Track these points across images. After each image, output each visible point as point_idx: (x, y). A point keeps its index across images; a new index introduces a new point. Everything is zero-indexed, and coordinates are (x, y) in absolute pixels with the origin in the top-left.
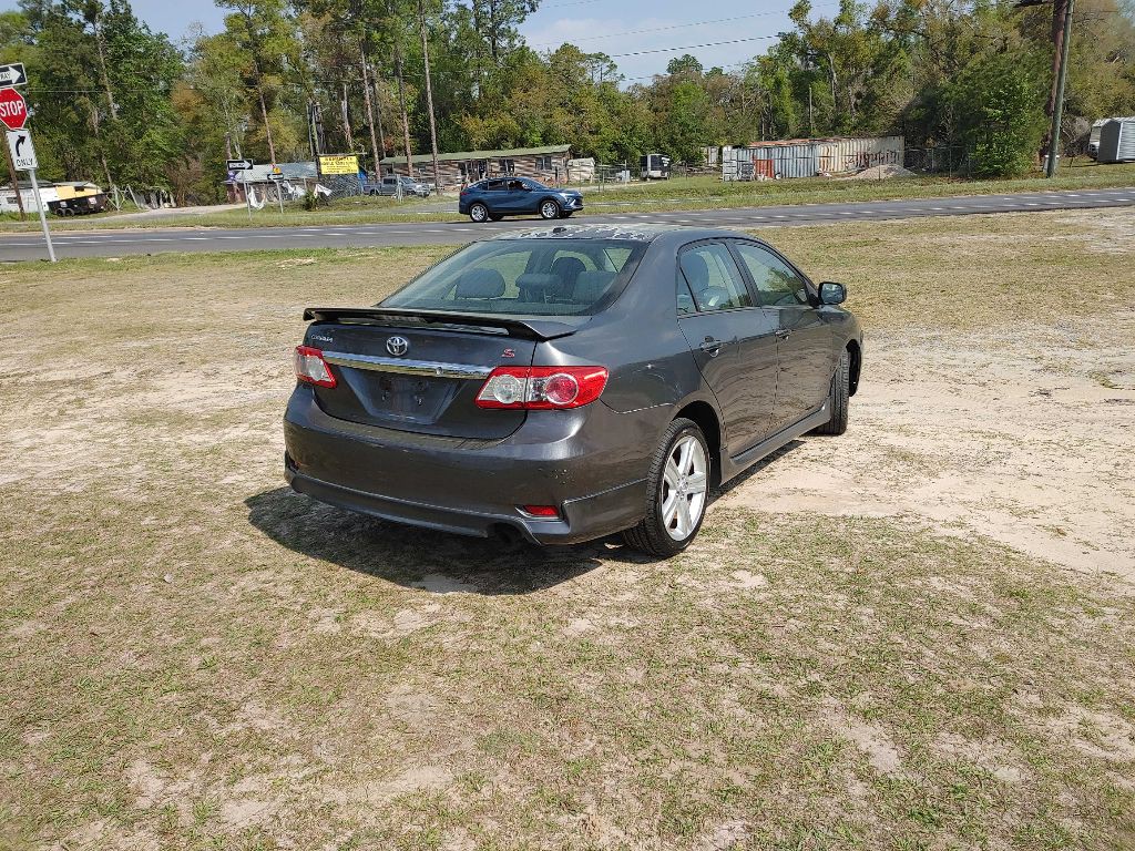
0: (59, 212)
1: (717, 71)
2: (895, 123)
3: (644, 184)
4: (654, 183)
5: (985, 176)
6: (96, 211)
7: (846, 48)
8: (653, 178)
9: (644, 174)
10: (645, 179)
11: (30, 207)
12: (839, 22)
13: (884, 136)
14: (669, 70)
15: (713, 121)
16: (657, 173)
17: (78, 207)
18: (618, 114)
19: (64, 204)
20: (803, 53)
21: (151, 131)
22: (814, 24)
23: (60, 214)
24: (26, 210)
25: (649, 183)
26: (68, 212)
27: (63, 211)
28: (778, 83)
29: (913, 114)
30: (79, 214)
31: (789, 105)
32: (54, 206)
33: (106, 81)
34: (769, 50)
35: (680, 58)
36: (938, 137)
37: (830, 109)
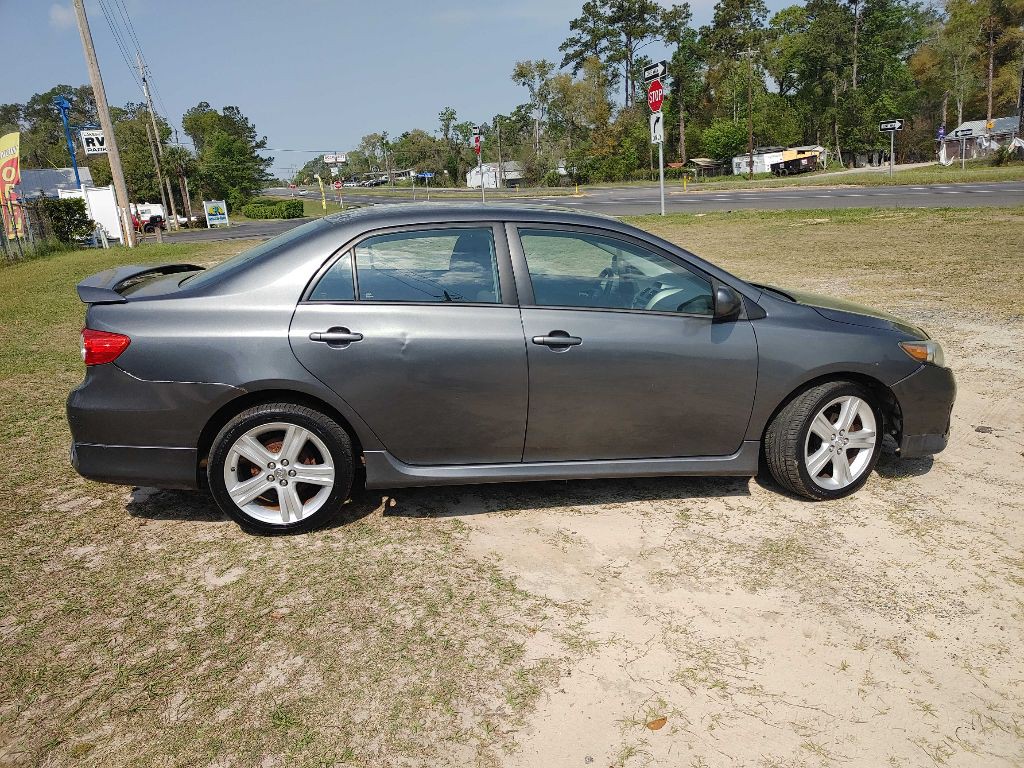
0: (778, 172)
6: (806, 170)
11: (757, 169)
17: (792, 168)
19: (782, 166)
21: (884, 95)
23: (778, 174)
24: (755, 172)
26: (784, 172)
27: (781, 171)
30: (791, 174)
32: (775, 167)
33: (854, 56)
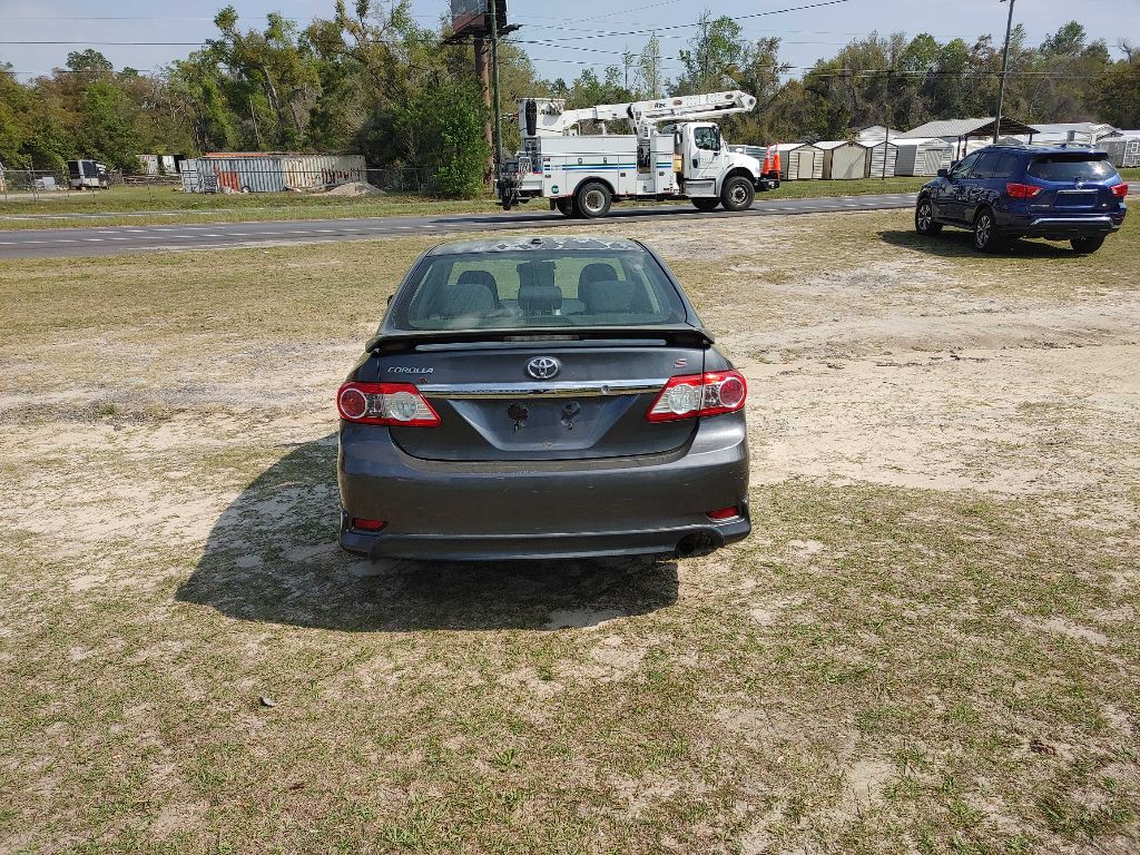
1: (130, 72)
2: (353, 143)
3: (78, 193)
4: (90, 193)
5: (447, 197)
7: (282, 63)
8: (88, 187)
9: (76, 182)
10: (79, 188)
12: (269, 36)
13: (347, 154)
14: (69, 64)
15: (142, 126)
16: (95, 182)
18: (25, 109)
20: (233, 63)
22: (244, 34)
25: (84, 193)
28: (207, 92)
29: (372, 135)
31: (223, 116)
34: (191, 56)
35: (81, 52)
36: (403, 158)
37: (272, 123)
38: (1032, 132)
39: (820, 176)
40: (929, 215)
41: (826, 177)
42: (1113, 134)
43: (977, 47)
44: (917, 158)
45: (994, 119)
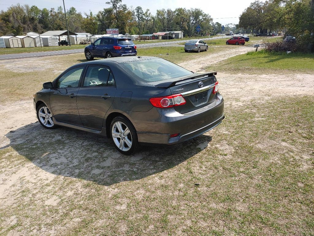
38: (76, 35)
39: (21, 46)
40: (89, 55)
41: (23, 46)
42: (93, 36)
43: (51, 11)
44: (49, 41)
45: (67, 31)
